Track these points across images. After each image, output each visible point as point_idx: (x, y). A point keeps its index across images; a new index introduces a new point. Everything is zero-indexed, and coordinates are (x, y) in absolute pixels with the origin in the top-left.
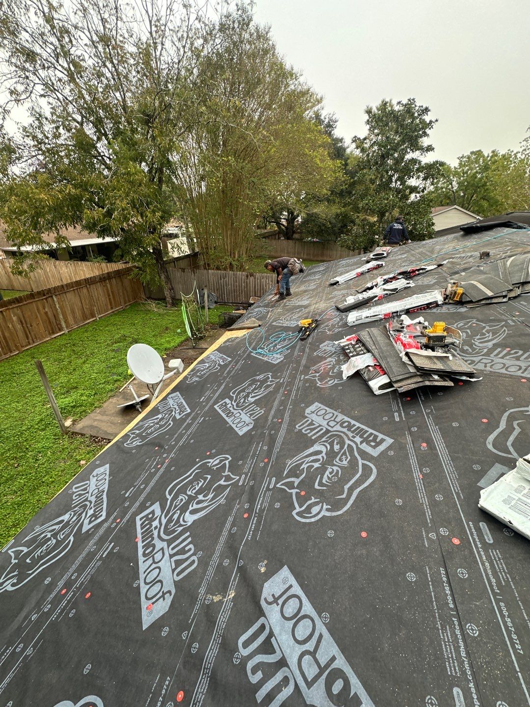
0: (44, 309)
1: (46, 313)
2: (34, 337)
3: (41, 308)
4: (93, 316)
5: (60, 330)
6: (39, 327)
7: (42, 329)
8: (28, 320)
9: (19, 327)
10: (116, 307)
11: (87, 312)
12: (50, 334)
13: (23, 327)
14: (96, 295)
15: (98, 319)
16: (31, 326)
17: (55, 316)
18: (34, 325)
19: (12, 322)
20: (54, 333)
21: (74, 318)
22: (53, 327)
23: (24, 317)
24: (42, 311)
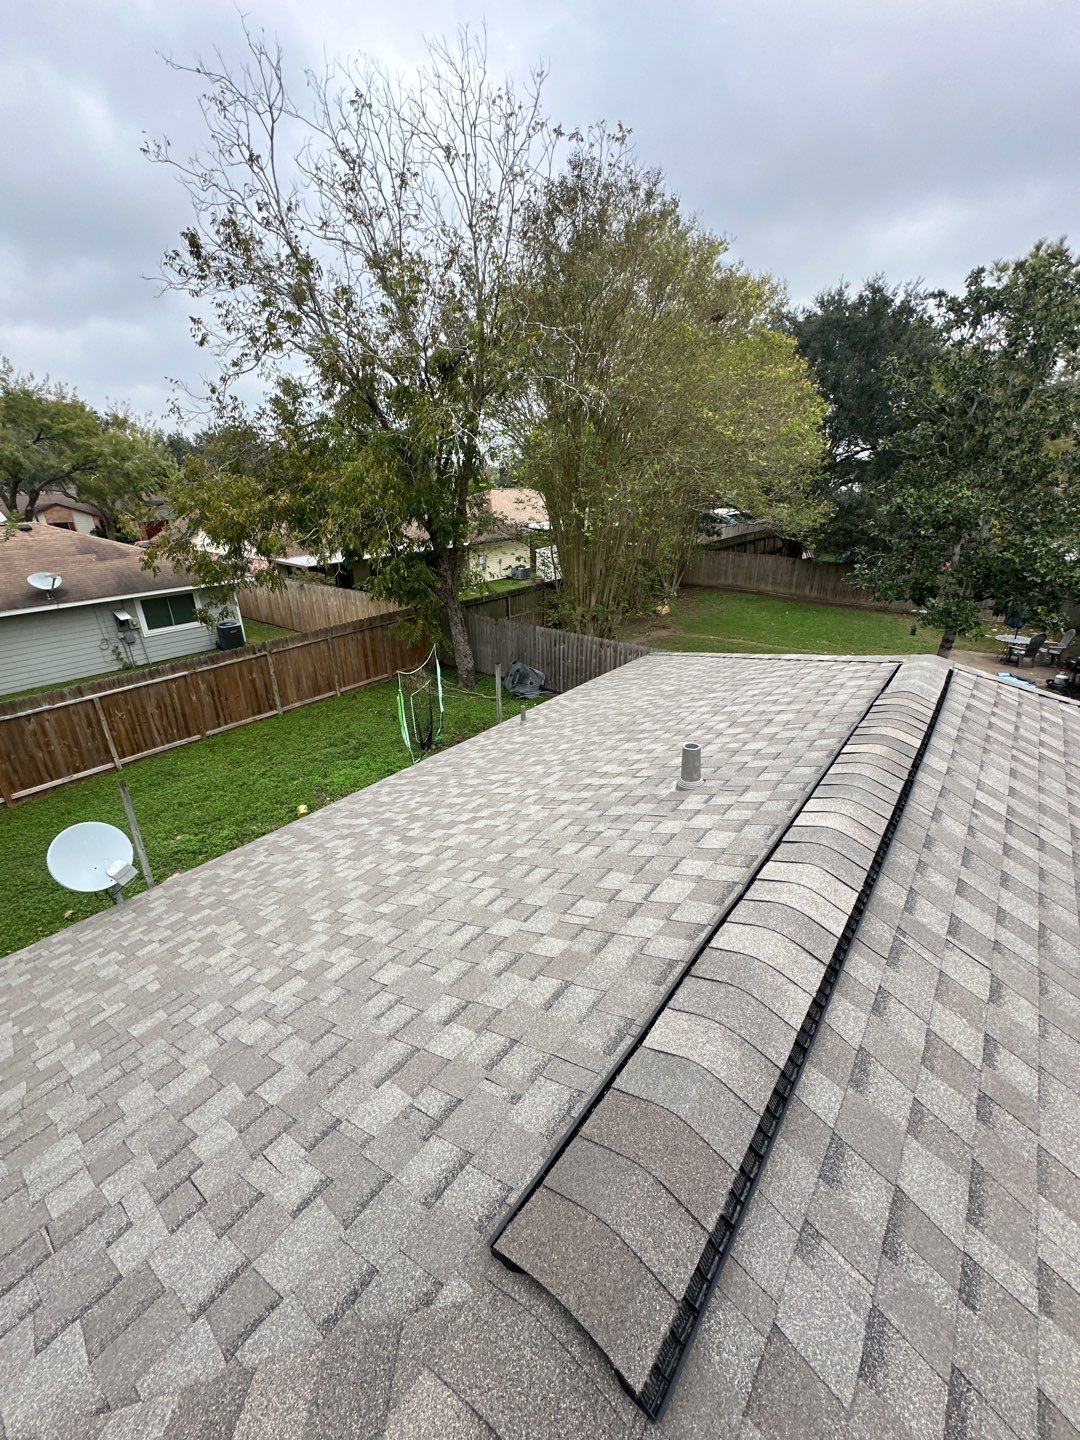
0: (251, 674)
1: (253, 681)
2: (227, 716)
4: (331, 688)
5: (272, 708)
6: (239, 701)
7: (243, 704)
9: (207, 699)
10: (376, 676)
11: (322, 682)
12: (254, 714)
13: (214, 700)
14: (343, 654)
15: (339, 694)
16: (227, 699)
17: (266, 687)
18: (231, 698)
19: (198, 691)
20: (260, 712)
22: (261, 701)
24: (247, 678)
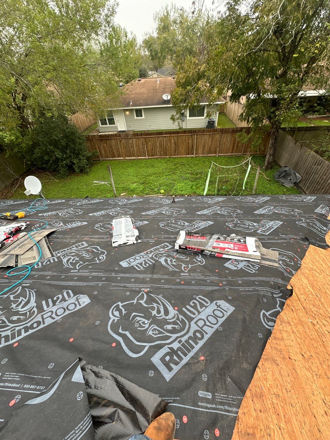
0: (189, 140)
1: (189, 143)
2: (178, 153)
3: (187, 139)
4: (215, 153)
5: (192, 154)
6: (182, 149)
7: (183, 151)
8: (178, 143)
9: (173, 145)
10: (236, 153)
11: (213, 149)
12: (186, 154)
13: (175, 146)
14: (224, 140)
15: (217, 156)
16: (179, 147)
17: (192, 146)
18: (181, 147)
19: (171, 143)
20: (188, 154)
21: (203, 150)
22: (189, 151)
23: (177, 142)
24: (187, 141)
